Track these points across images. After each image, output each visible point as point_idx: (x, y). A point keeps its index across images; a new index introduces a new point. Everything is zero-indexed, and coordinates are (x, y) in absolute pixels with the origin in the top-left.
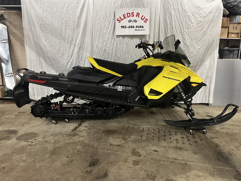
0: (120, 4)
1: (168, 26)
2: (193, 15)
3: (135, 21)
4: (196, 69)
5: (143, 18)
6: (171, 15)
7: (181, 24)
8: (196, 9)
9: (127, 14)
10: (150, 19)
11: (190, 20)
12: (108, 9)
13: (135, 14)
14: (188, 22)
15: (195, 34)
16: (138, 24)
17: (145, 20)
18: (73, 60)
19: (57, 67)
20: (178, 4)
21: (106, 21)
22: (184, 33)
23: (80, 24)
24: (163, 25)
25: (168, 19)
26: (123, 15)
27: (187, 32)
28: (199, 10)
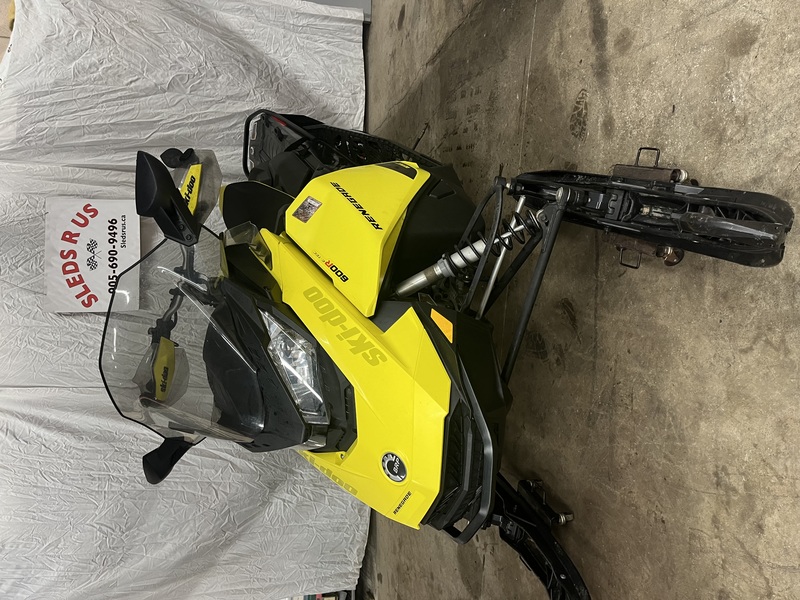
0: (31, 296)
1: (108, 140)
2: (75, 59)
3: (92, 246)
4: (254, 55)
5: (82, 221)
6: (72, 129)
7: (103, 99)
8: (54, 48)
9: (66, 272)
10: (85, 197)
11: (90, 67)
12: (47, 338)
13: (68, 246)
14: (95, 75)
15: (139, 55)
16: (102, 237)
17: (87, 215)
18: (227, 451)
19: (249, 504)
20: (35, 106)
21: (91, 343)
22: (135, 87)
23: (101, 432)
24: (106, 157)
25: (87, 139)
26: (71, 285)
27: (130, 80)
28: (58, 37)
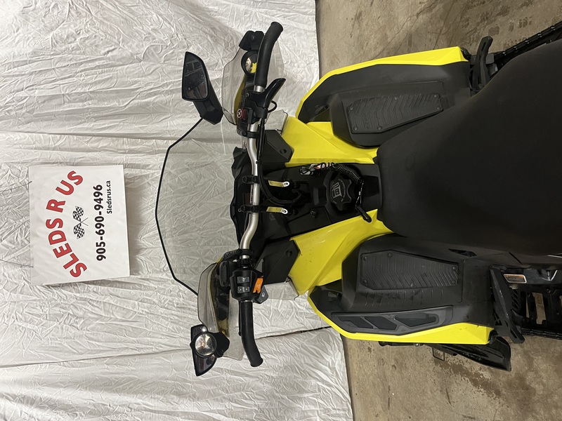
0: (17, 270)
1: (88, 109)
2: (52, 30)
3: (78, 213)
4: (220, 28)
5: (67, 189)
6: (52, 98)
7: (82, 67)
8: (32, 19)
9: (52, 242)
10: (67, 164)
11: (68, 37)
12: (35, 311)
13: (54, 215)
14: (73, 45)
15: (115, 26)
16: (88, 203)
17: (72, 183)
18: (220, 412)
20: (13, 76)
21: (81, 313)
22: (112, 56)
23: (94, 405)
24: (86, 125)
25: (66, 108)
26: (58, 255)
27: (107, 50)
28: (35, 9)
